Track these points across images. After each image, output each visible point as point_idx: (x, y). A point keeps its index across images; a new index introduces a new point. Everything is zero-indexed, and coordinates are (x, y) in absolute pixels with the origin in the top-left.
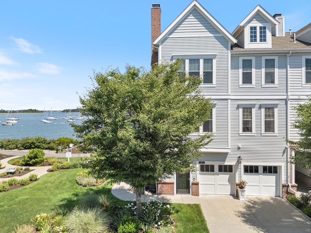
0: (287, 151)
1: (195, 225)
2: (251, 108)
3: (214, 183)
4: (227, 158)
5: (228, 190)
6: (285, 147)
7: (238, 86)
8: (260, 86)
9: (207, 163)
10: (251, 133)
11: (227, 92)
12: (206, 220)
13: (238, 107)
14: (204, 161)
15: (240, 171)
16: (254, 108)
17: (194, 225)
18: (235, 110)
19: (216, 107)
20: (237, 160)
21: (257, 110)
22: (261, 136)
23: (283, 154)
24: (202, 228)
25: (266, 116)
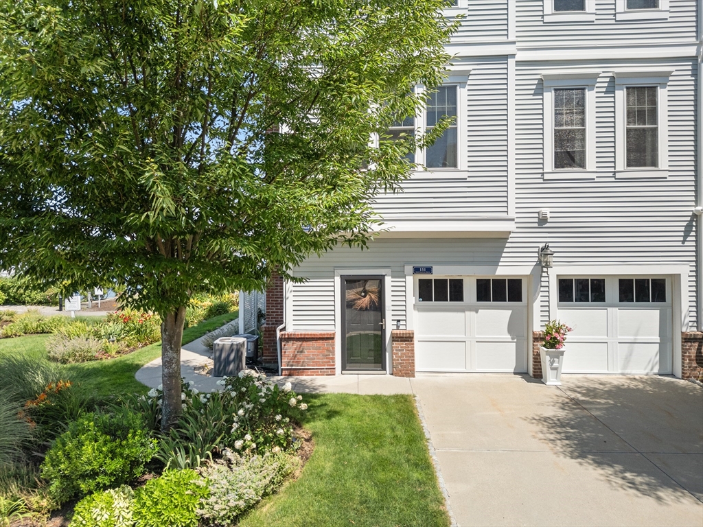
0: (696, 227)
1: (384, 452)
2: (584, 89)
3: (461, 337)
4: (504, 255)
5: (507, 356)
6: (691, 214)
7: (540, 18)
8: (612, 17)
9: (440, 273)
10: (581, 170)
11: (505, 32)
12: (427, 436)
13: (540, 86)
14: (428, 265)
15: (547, 294)
16: (592, 87)
17: (379, 451)
18: (531, 97)
19: (469, 82)
20: (536, 259)
21: (603, 95)
22: (613, 179)
23: (686, 236)
24: (408, 461)
25: (630, 114)
